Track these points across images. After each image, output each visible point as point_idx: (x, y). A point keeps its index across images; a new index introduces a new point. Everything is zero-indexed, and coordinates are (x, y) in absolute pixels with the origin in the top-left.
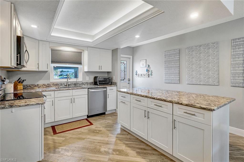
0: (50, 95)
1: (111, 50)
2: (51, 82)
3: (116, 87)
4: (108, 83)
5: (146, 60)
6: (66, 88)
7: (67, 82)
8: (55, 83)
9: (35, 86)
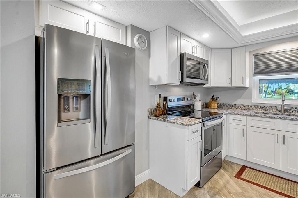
0: (241, 121)
2: (253, 102)
7: (282, 105)
8: (260, 105)
9: (232, 106)
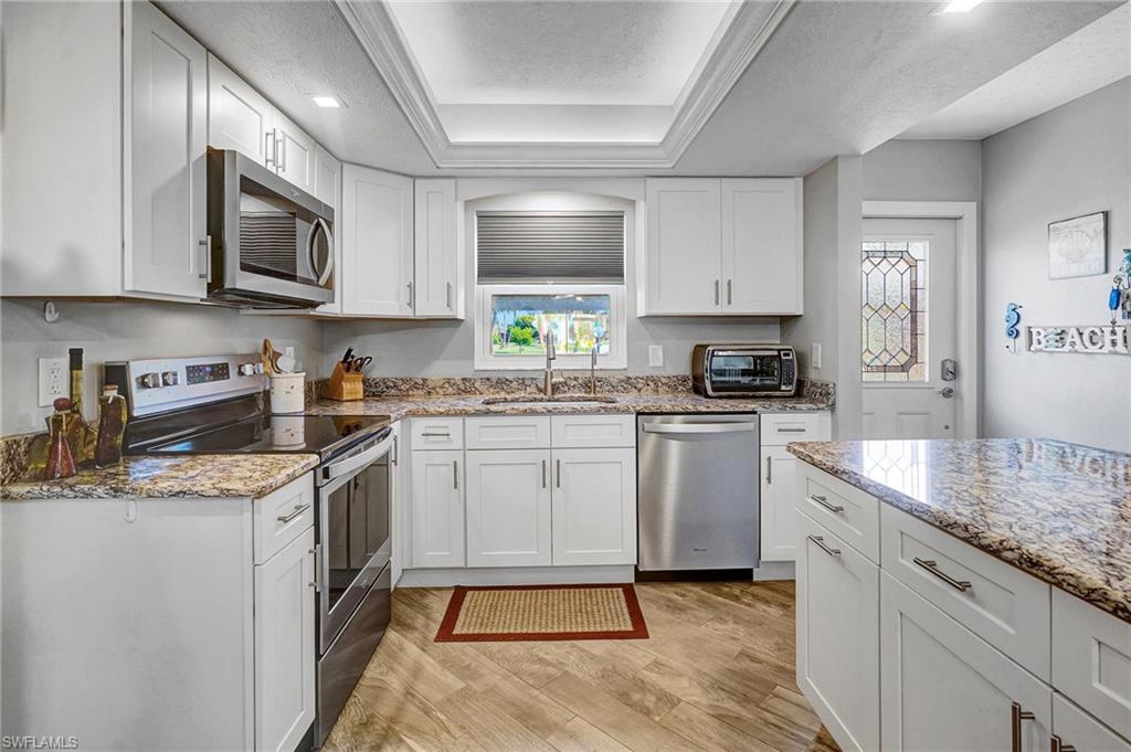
0: (448, 435)
1: (801, 180)
2: (476, 368)
3: (829, 413)
4: (778, 388)
5: (1106, 215)
6: (541, 400)
7: (548, 374)
8: (494, 377)
9: (416, 386)
